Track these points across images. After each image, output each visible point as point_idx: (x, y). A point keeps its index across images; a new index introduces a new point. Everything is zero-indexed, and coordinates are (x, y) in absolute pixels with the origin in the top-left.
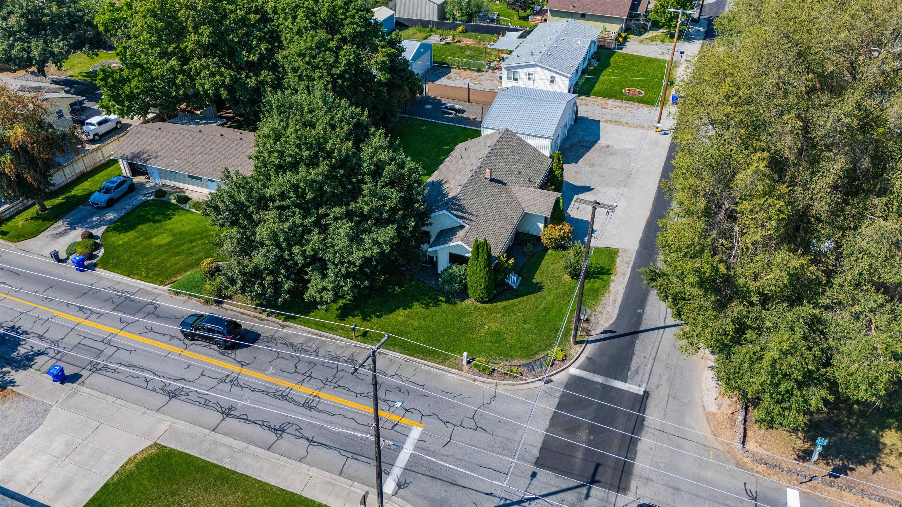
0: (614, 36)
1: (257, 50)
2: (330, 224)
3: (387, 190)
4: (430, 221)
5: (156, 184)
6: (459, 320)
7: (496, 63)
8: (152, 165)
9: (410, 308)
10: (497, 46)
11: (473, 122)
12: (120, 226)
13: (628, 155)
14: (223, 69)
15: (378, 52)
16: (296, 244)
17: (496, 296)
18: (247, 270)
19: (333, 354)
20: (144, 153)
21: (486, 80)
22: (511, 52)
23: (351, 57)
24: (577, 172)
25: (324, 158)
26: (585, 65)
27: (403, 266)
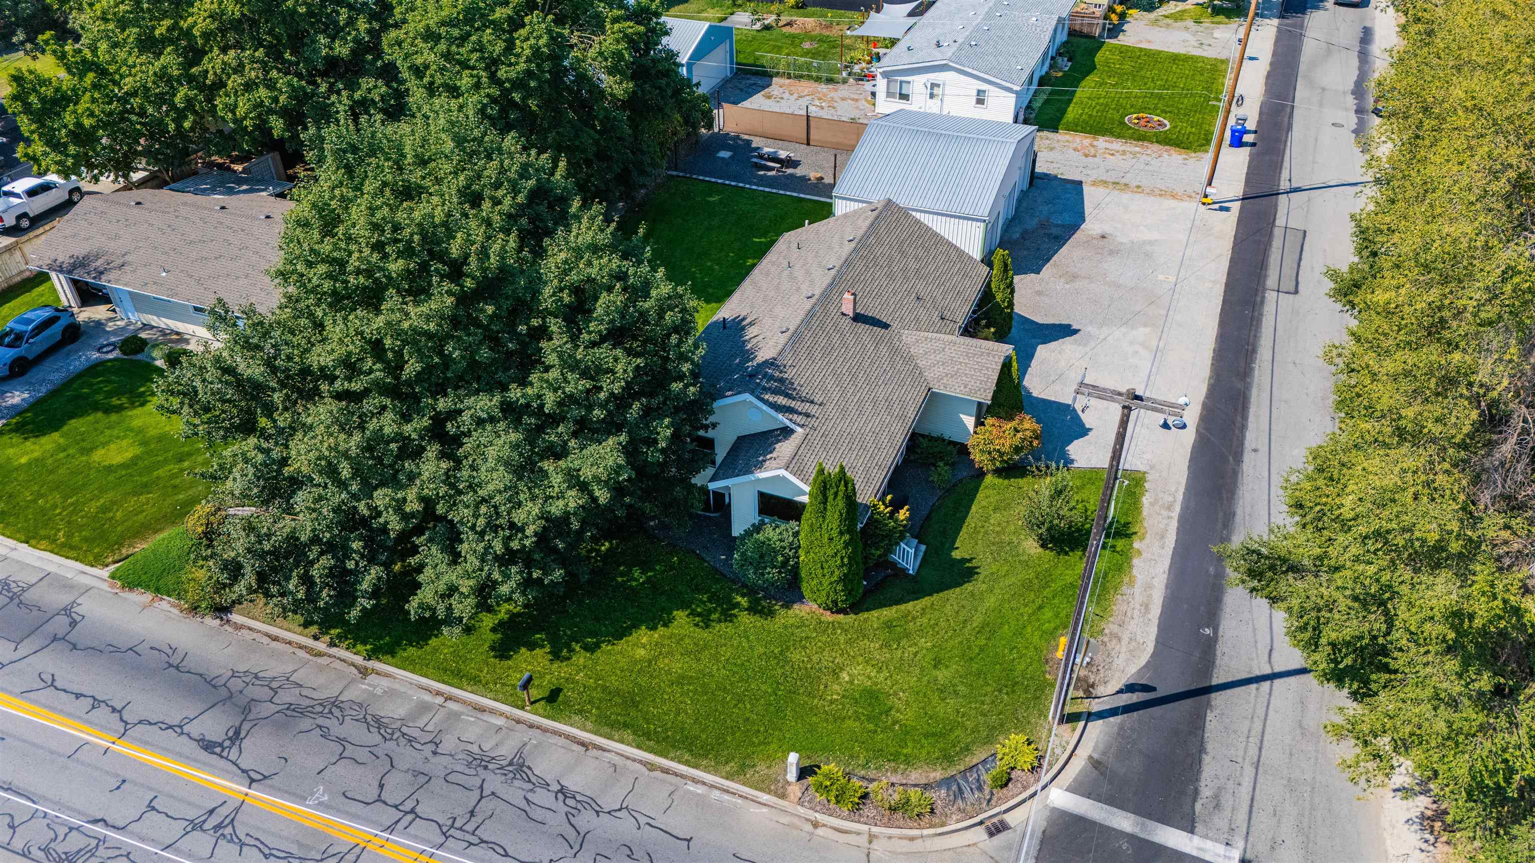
0: (1099, 12)
1: (349, 34)
2: (468, 434)
3: (604, 352)
4: (712, 419)
5: (130, 323)
6: (781, 658)
7: (864, 65)
8: (112, 282)
9: (665, 625)
10: (866, 30)
11: (815, 186)
12: (33, 422)
13: (1148, 255)
14: (274, 74)
15: (603, 33)
16: (382, 484)
17: (867, 592)
18: (267, 546)
19: (475, 749)
20: (97, 257)
21: (843, 99)
22: (893, 42)
23: (542, 42)
24: (1039, 293)
25: (442, 277)
26: (1046, 68)
27: (653, 518)
